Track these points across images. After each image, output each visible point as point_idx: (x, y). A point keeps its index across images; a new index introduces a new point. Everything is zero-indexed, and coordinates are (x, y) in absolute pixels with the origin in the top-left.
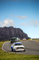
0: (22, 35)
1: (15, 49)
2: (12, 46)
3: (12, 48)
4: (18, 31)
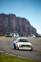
0: (28, 29)
1: (19, 46)
2: (14, 42)
3: (14, 44)
4: (22, 22)
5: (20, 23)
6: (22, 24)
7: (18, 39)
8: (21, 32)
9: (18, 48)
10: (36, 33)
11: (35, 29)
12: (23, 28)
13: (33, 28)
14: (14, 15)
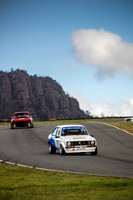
0: (59, 102)
1: (64, 146)
4: (45, 86)
5: (40, 90)
6: (45, 92)
7: (60, 129)
8: (44, 111)
9: (63, 150)
10: (79, 109)
11: (75, 100)
12: (46, 101)
13: (69, 99)
14: (24, 72)
